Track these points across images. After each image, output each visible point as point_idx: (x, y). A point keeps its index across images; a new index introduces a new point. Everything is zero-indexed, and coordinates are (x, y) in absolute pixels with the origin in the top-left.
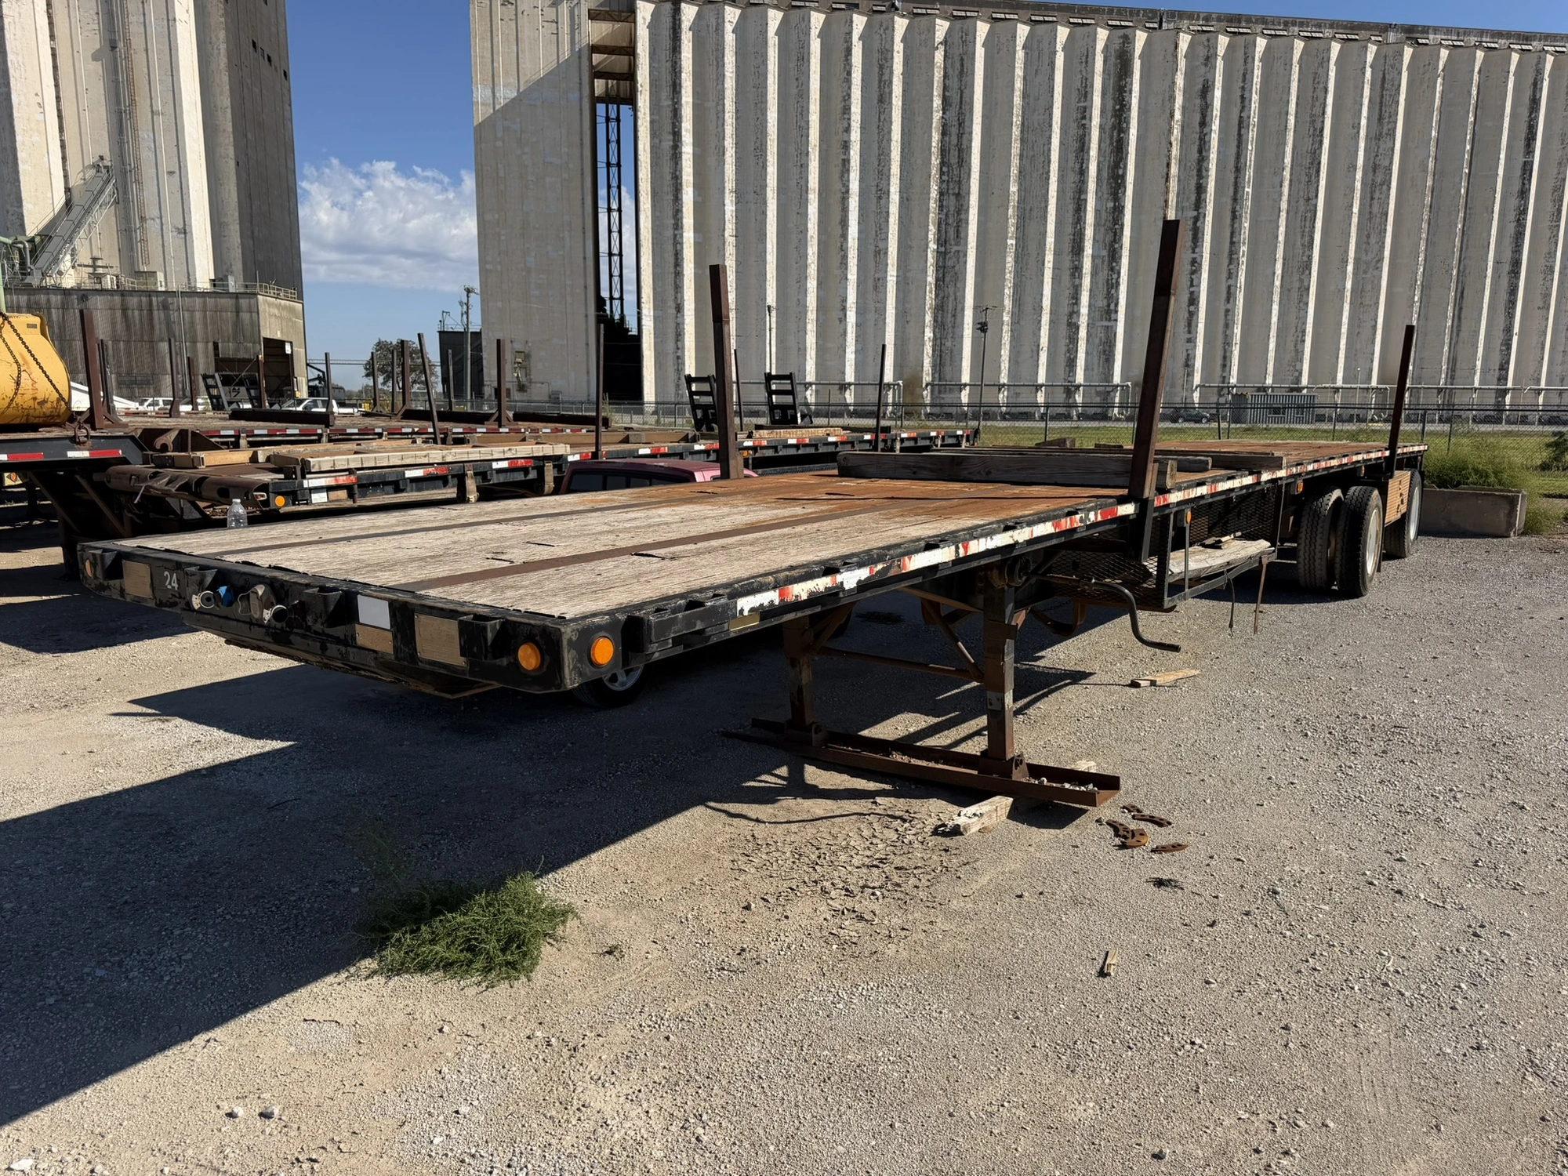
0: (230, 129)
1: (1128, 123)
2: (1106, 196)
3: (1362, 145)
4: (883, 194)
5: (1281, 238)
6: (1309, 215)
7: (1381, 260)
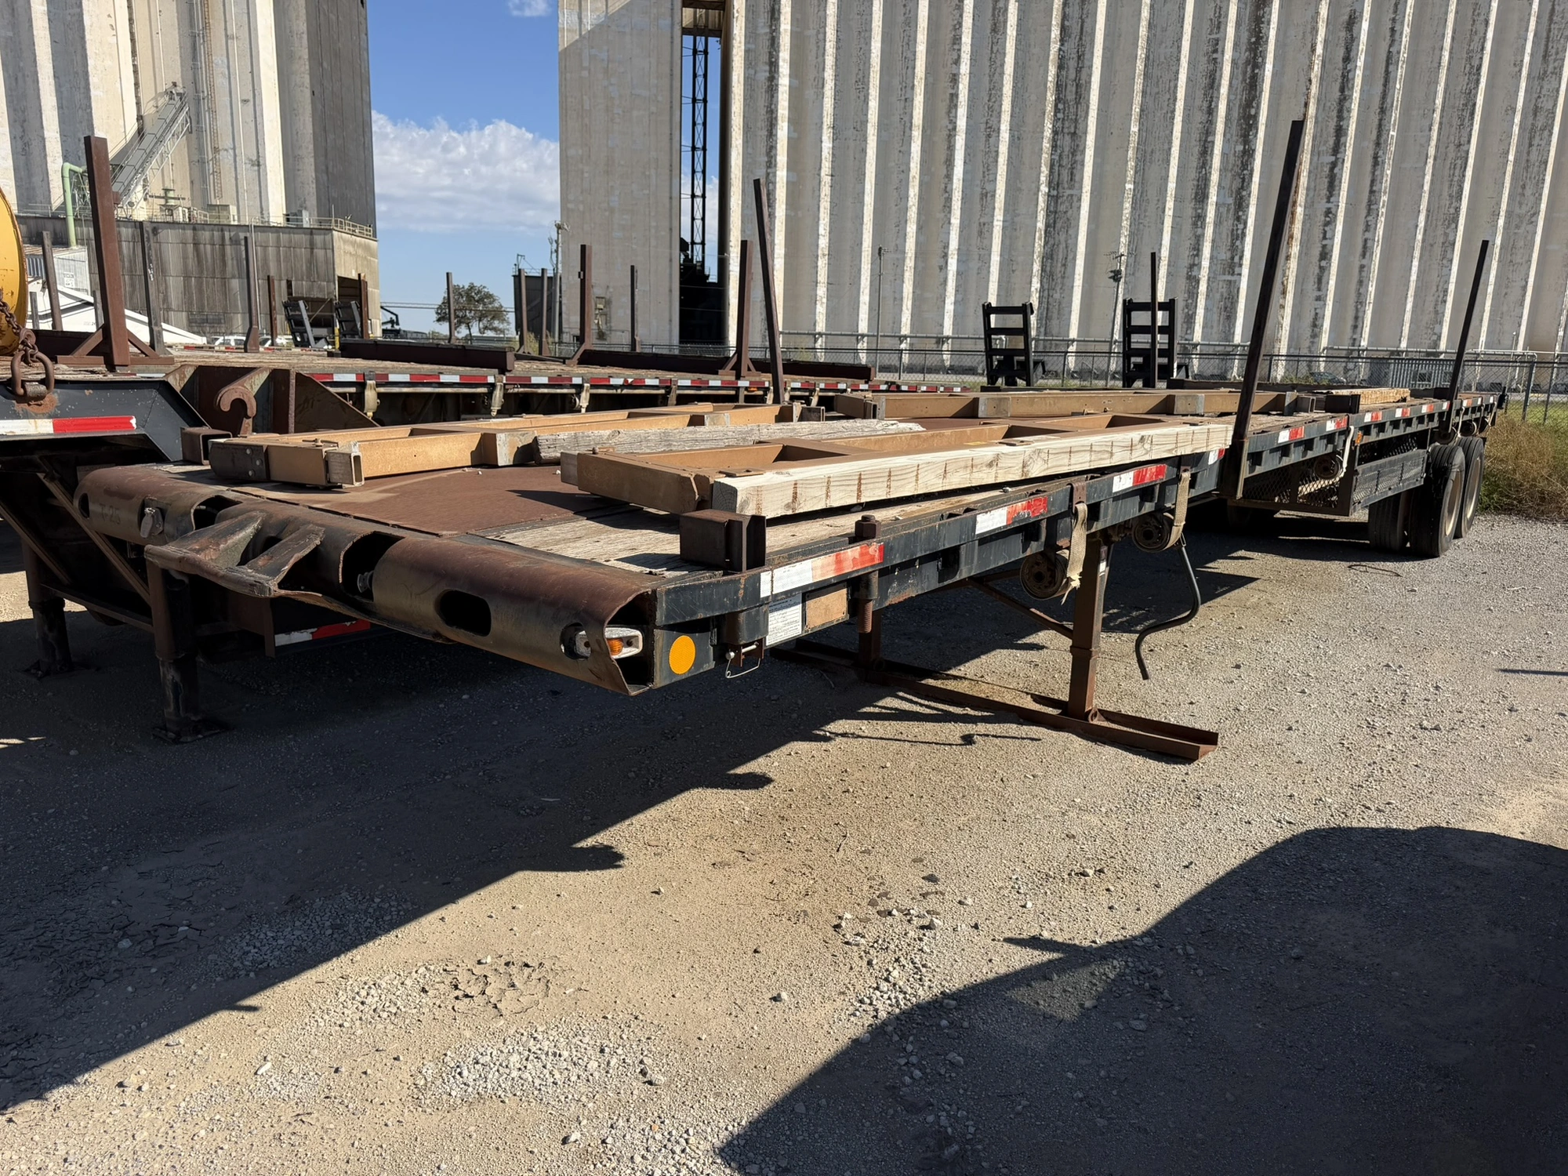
0: (306, 57)
1: (1264, 58)
2: (1235, 138)
3: (1523, 85)
4: (992, 131)
5: (1426, 187)
6: (1459, 162)
7: (1537, 213)
